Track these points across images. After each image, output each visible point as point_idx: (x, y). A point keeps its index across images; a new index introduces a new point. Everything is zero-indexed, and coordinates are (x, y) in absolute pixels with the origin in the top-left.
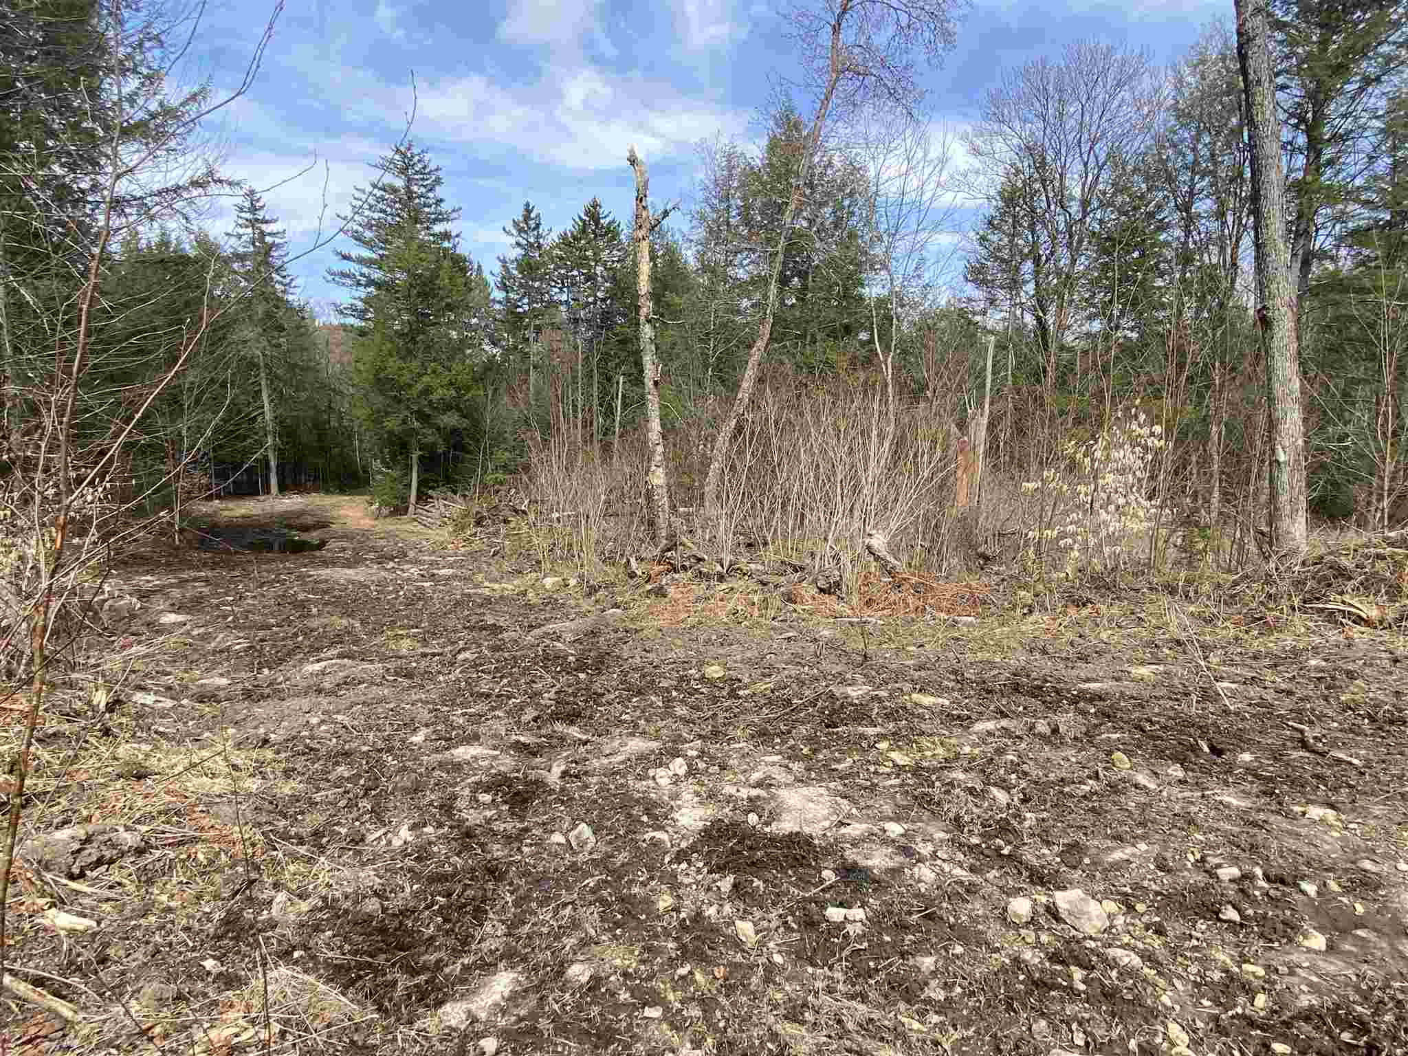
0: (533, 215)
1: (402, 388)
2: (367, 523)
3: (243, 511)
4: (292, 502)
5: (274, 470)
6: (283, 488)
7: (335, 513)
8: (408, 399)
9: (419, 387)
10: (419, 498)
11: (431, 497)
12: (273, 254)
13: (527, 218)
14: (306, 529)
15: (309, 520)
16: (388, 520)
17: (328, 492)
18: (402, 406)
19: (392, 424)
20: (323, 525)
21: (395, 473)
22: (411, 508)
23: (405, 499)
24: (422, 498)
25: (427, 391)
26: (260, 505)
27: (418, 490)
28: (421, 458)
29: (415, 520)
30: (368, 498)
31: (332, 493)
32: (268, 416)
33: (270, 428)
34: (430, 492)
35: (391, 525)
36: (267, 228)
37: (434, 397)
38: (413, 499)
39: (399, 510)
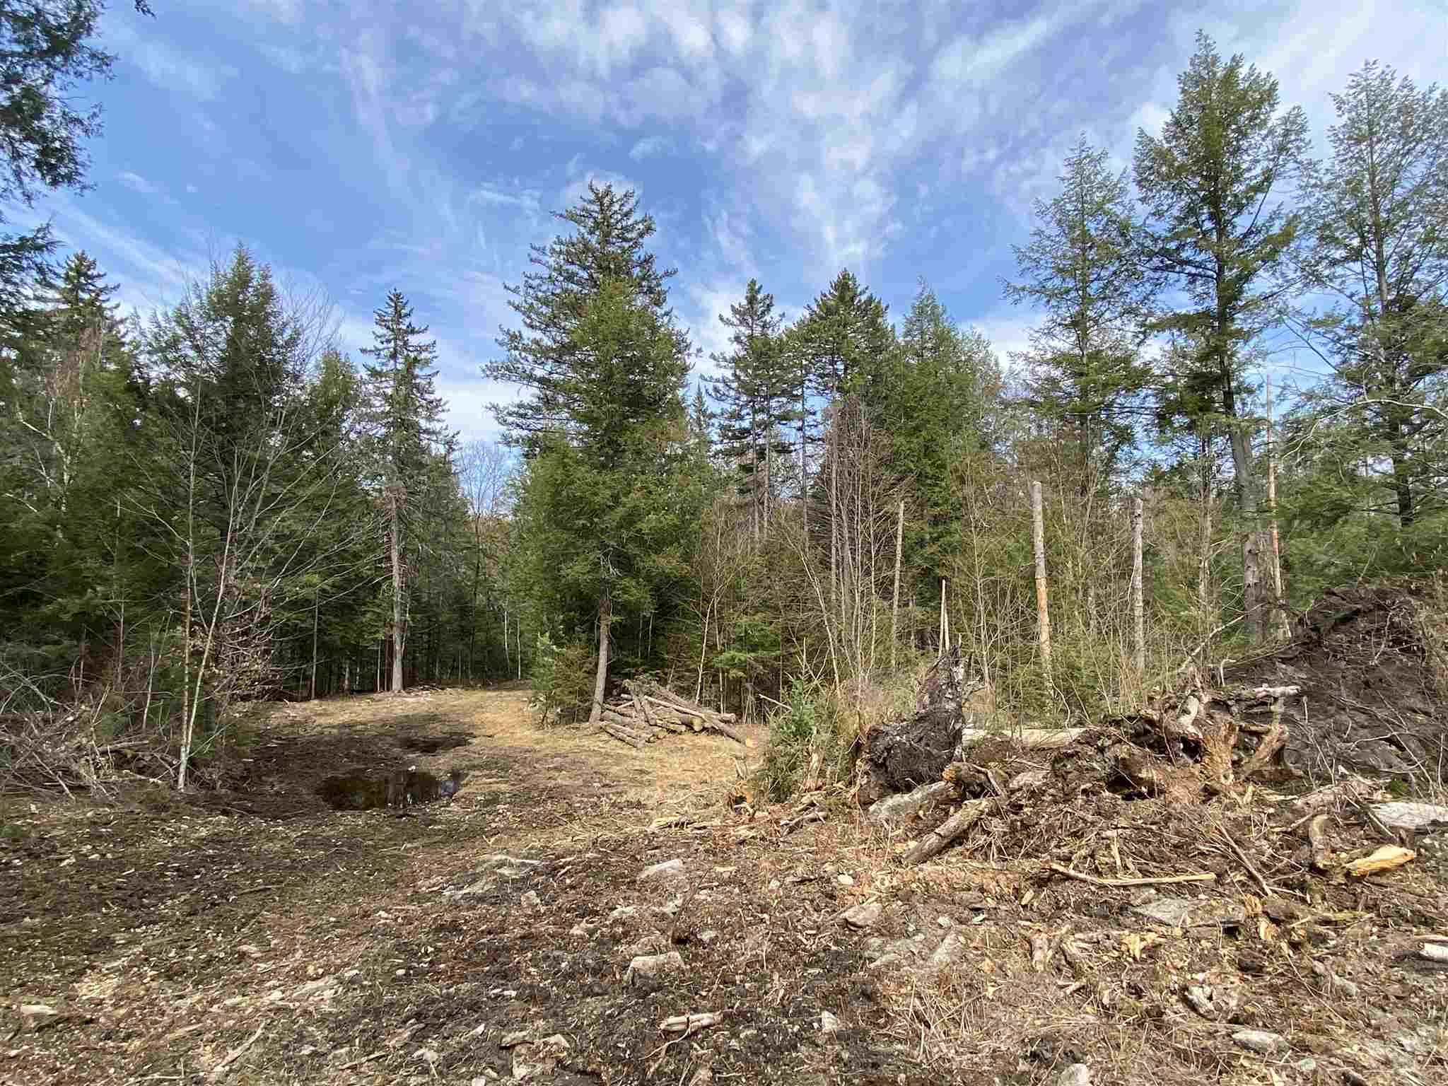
0: (760, 297)
1: (594, 513)
2: (525, 736)
3: (345, 717)
4: (420, 702)
5: (399, 656)
6: (410, 682)
7: (476, 718)
8: (603, 531)
9: (620, 511)
10: (608, 693)
11: (626, 691)
12: (417, 371)
13: (752, 300)
14: (431, 747)
15: (436, 731)
16: (560, 730)
17: (468, 687)
18: (593, 543)
19: (576, 571)
20: (458, 740)
21: (573, 653)
22: (596, 711)
23: (585, 695)
24: (614, 691)
25: (631, 519)
26: (374, 706)
27: (608, 680)
28: (613, 629)
29: (602, 730)
30: (530, 692)
31: (473, 688)
32: (396, 582)
33: (397, 598)
34: (626, 682)
35: (566, 741)
36: (413, 340)
37: (644, 526)
38: (599, 694)
39: (574, 715)
